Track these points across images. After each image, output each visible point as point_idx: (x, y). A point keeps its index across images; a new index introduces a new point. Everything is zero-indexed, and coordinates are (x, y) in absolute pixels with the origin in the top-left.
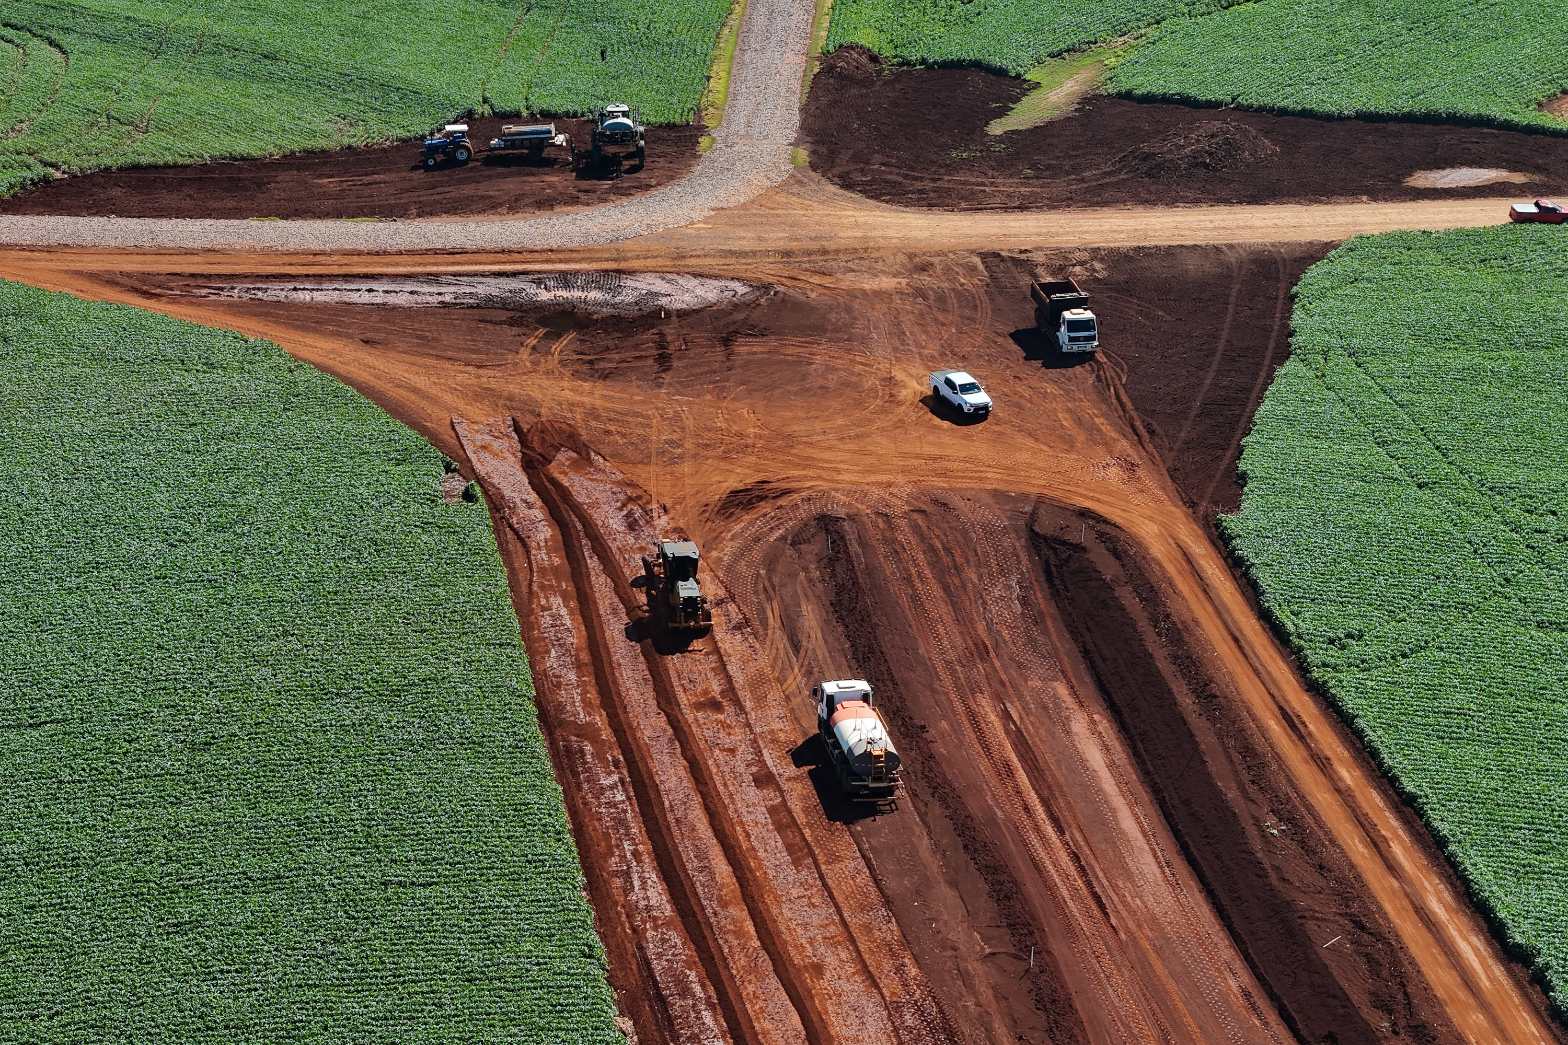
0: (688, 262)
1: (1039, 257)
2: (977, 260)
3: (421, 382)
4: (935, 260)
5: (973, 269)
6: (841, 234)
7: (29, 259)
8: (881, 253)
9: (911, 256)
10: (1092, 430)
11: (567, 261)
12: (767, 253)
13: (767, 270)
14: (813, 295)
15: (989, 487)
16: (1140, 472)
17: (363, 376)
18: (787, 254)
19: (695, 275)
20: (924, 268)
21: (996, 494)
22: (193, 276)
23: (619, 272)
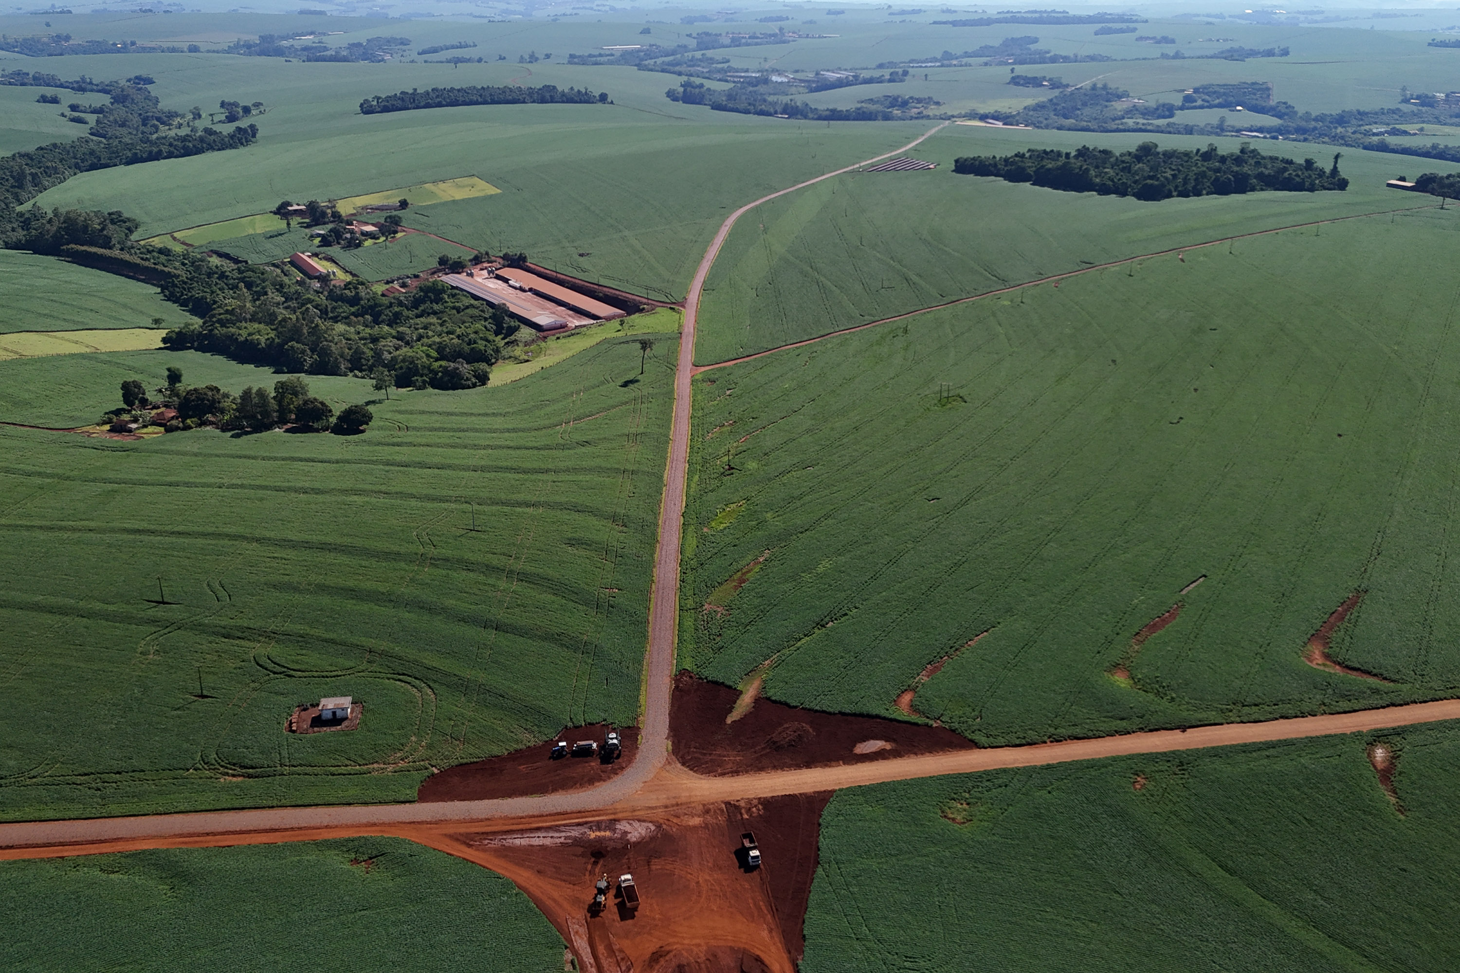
0: (637, 813)
1: (742, 804)
2: (724, 806)
3: (556, 895)
4: (711, 807)
5: (722, 810)
6: (683, 795)
7: (430, 829)
8: (693, 805)
9: (704, 805)
10: (759, 909)
11: (599, 815)
12: (659, 807)
13: (660, 815)
14: (674, 830)
15: (729, 945)
16: (774, 934)
17: (538, 893)
18: (666, 807)
19: (639, 820)
20: (707, 811)
21: (732, 948)
22: (483, 833)
23: (615, 820)
